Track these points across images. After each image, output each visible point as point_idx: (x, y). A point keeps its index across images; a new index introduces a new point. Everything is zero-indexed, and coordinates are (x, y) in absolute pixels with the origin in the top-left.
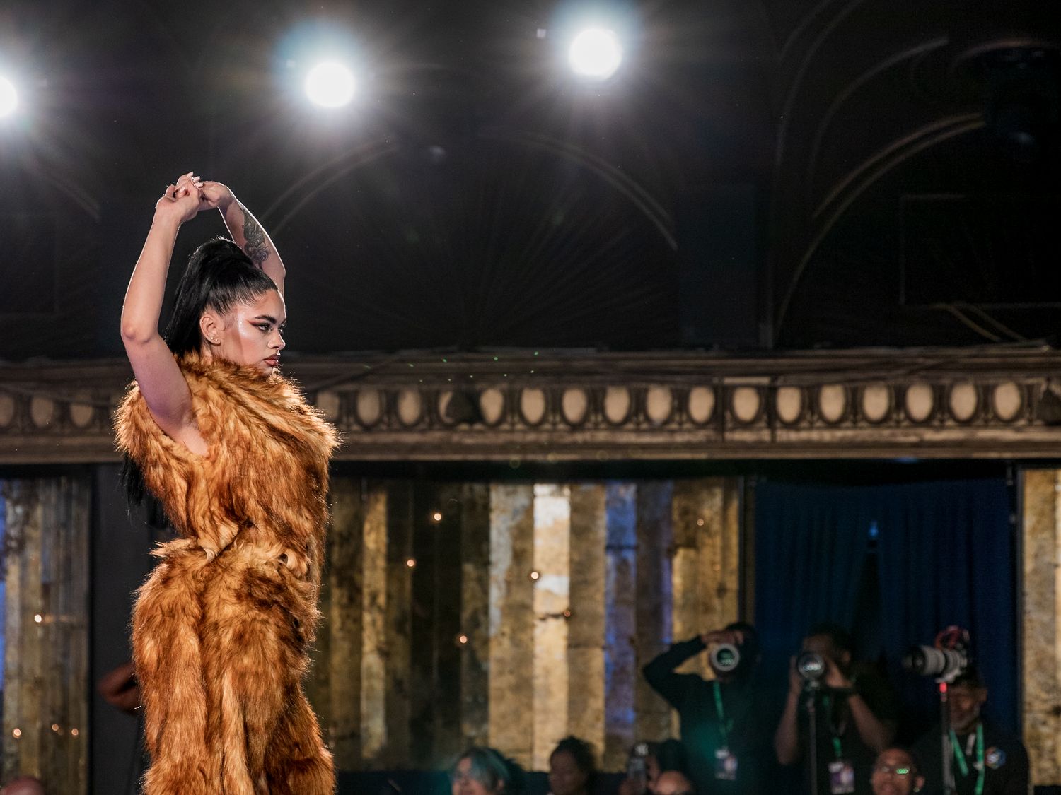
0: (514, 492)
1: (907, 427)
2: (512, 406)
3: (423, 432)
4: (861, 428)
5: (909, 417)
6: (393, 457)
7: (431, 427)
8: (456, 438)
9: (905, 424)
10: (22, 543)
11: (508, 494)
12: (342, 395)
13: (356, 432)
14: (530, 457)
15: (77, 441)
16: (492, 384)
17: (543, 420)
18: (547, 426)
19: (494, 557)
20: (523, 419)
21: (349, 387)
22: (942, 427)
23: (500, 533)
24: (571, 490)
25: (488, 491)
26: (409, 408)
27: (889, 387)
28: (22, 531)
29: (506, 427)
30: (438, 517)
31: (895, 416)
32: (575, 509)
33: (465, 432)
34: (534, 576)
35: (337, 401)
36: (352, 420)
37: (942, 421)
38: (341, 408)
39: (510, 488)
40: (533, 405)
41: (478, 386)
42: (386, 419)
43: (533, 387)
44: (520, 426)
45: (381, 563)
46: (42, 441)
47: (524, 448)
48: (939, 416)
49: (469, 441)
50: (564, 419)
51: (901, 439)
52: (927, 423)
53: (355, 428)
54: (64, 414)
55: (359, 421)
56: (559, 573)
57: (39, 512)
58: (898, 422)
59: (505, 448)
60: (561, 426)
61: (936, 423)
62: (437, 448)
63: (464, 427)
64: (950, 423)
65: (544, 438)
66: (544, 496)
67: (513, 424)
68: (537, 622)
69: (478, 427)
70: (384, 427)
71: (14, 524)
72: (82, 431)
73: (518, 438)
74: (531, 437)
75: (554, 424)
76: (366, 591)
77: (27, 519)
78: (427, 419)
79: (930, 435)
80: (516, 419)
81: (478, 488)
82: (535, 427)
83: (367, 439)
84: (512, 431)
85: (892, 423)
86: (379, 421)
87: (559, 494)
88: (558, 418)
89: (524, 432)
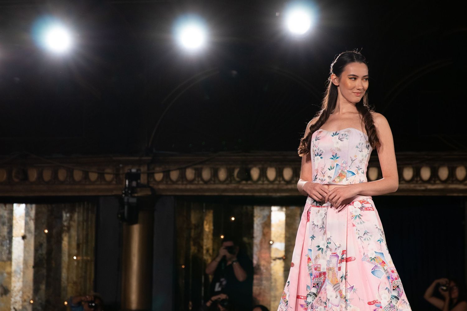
0: (263, 209)
1: (421, 183)
2: (263, 174)
3: (227, 184)
4: (402, 184)
5: (421, 179)
6: (216, 194)
7: (231, 182)
8: (241, 187)
9: (420, 182)
10: (69, 228)
11: (261, 210)
12: (196, 169)
13: (201, 184)
14: (270, 194)
15: (91, 187)
16: (255, 166)
17: (275, 179)
18: (277, 182)
19: (255, 235)
20: (267, 179)
21: (199, 166)
22: (435, 183)
23: (258, 225)
24: (286, 209)
25: (253, 209)
26: (222, 175)
27: (413, 168)
28: (69, 223)
29: (260, 182)
30: (233, 219)
31: (416, 179)
32: (287, 216)
33: (244, 184)
34: (271, 242)
35: (194, 172)
36: (200, 179)
37: (435, 181)
38: (195, 174)
39: (262, 208)
40: (271, 174)
41: (250, 166)
42: (213, 179)
43: (271, 166)
44: (266, 182)
45: (211, 236)
46: (77, 187)
47: (268, 191)
48: (433, 179)
49: (246, 188)
50: (284, 179)
51: (418, 188)
52: (429, 181)
53: (201, 182)
54: (86, 177)
55: (202, 180)
56: (281, 242)
57: (76, 216)
58: (417, 181)
59: (260, 191)
60: (282, 182)
61: (432, 182)
62: (233, 190)
63: (244, 182)
64: (438, 182)
65: (275, 187)
66: (275, 211)
67: (263, 181)
68: (272, 261)
69: (249, 182)
70: (212, 182)
71: (66, 221)
72: (93, 183)
73: (265, 187)
74: (270, 186)
75: (280, 181)
76: (205, 248)
77: (71, 218)
78: (229, 179)
79: (430, 187)
80: (265, 179)
81: (249, 208)
82: (272, 182)
83: (205, 187)
84: (263, 184)
85: (414, 182)
86: (210, 180)
87: (281, 210)
88: (281, 179)
89: (268, 184)
